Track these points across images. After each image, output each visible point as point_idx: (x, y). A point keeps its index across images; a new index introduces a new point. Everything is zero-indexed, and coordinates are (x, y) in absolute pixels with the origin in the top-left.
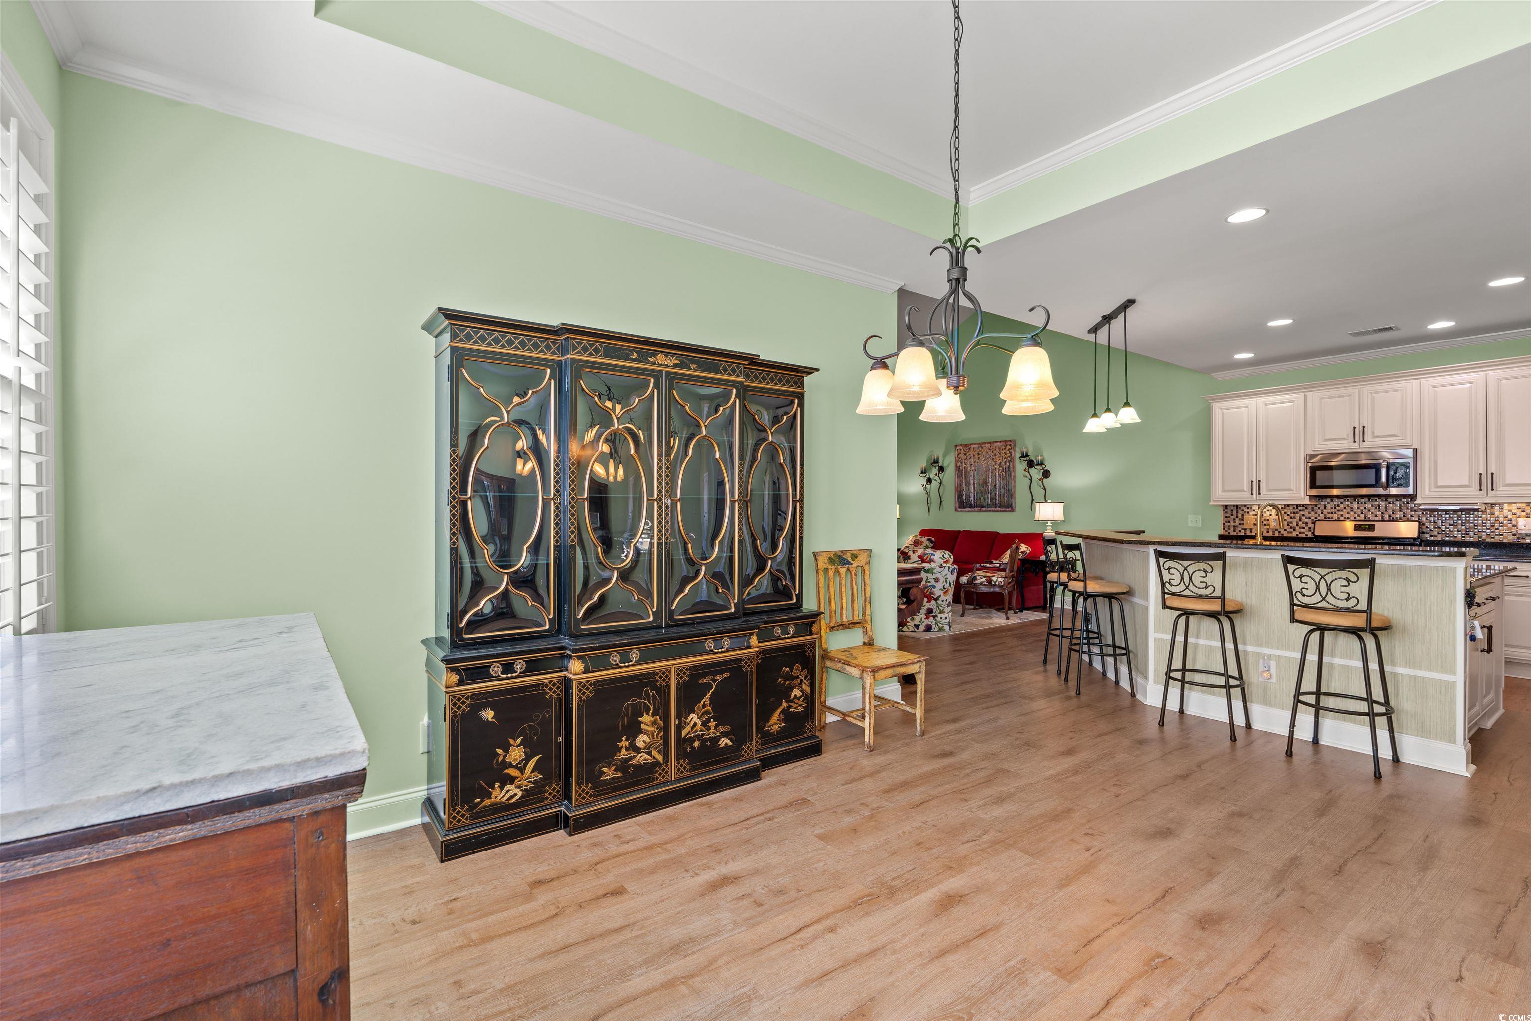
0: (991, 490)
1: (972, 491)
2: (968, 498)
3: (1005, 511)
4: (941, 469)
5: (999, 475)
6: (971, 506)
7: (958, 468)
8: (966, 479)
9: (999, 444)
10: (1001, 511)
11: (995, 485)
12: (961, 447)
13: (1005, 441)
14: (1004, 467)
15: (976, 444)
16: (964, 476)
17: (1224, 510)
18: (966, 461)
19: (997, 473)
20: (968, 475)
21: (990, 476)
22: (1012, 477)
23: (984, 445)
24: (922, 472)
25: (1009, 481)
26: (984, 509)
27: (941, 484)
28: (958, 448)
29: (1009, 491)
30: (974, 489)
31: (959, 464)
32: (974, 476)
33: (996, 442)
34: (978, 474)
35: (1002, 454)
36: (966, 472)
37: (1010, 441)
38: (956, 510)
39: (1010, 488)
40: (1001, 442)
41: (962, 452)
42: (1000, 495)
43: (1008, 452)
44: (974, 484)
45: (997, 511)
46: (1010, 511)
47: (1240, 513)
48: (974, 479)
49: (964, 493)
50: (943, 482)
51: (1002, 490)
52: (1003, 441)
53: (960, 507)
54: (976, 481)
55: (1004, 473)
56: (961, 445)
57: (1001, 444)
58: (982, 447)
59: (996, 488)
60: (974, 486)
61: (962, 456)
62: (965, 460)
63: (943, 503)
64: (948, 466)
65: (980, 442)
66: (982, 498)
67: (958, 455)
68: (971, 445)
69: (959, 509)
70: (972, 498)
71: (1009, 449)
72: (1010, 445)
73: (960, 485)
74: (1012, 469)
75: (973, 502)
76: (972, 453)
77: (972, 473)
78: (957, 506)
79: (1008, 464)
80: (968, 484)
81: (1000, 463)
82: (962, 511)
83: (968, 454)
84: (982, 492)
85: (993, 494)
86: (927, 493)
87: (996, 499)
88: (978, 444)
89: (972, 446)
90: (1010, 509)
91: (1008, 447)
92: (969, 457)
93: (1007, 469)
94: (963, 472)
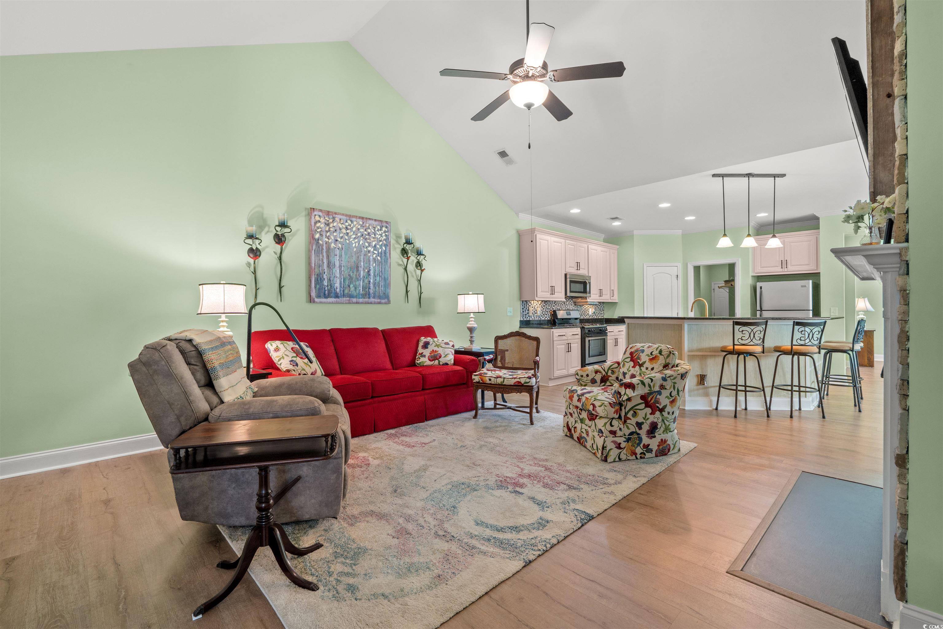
0: (364, 277)
1: (338, 276)
2: (331, 285)
3: (380, 303)
4: (280, 239)
5: (374, 259)
6: (337, 296)
7: (315, 240)
8: (328, 257)
9: (373, 222)
10: (375, 303)
11: (369, 272)
12: (320, 214)
13: (381, 221)
14: (380, 251)
15: (343, 215)
16: (325, 254)
18: (328, 234)
19: (371, 258)
20: (332, 254)
21: (362, 260)
22: (389, 264)
23: (354, 219)
25: (385, 269)
26: (354, 300)
28: (317, 213)
29: (385, 280)
30: (341, 273)
32: (341, 256)
33: (370, 219)
34: (346, 254)
35: (377, 236)
36: (328, 249)
37: (387, 222)
38: (311, 300)
39: (386, 277)
40: (375, 220)
42: (374, 284)
43: (384, 234)
44: (340, 266)
45: (371, 303)
46: (385, 303)
47: (528, 306)
48: (340, 260)
49: (325, 276)
51: (378, 278)
52: (378, 221)
53: (319, 296)
54: (343, 263)
55: (379, 258)
56: (321, 211)
57: (377, 223)
58: (352, 222)
59: (369, 275)
60: (340, 269)
62: (327, 232)
66: (351, 286)
68: (336, 214)
69: (316, 300)
70: (337, 285)
71: (385, 232)
72: (387, 227)
74: (388, 255)
75: (338, 290)
76: (337, 225)
77: (338, 252)
78: (313, 294)
79: (384, 248)
80: (331, 265)
81: (375, 246)
82: (321, 303)
83: (332, 225)
84: (351, 278)
85: (366, 281)
87: (369, 288)
88: (346, 215)
89: (338, 217)
90: (386, 300)
91: (383, 229)
93: (383, 254)
94: (324, 248)
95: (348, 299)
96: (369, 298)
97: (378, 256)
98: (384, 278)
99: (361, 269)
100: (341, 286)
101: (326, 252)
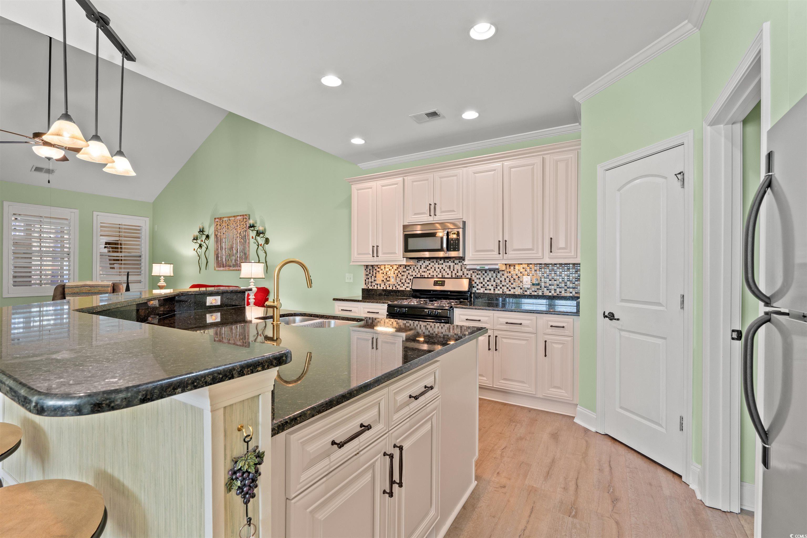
0: (235, 254)
1: (224, 254)
2: (222, 260)
4: (208, 237)
5: (240, 241)
6: (223, 266)
7: (216, 236)
8: (220, 245)
9: (239, 217)
11: (237, 250)
13: (243, 215)
16: (219, 243)
17: (365, 270)
18: (221, 231)
19: (238, 241)
20: (222, 242)
21: (234, 243)
22: (247, 243)
23: (231, 219)
24: (194, 239)
25: (245, 247)
26: (231, 268)
27: (207, 248)
28: (216, 220)
29: (245, 254)
30: (225, 253)
31: (216, 234)
32: (225, 242)
33: (238, 216)
34: (227, 241)
35: (241, 226)
36: (221, 239)
37: (246, 215)
38: (215, 269)
41: (219, 224)
42: (240, 258)
47: (375, 271)
48: (225, 245)
49: (219, 255)
50: (209, 247)
51: (241, 254)
52: (242, 215)
54: (226, 247)
55: (242, 240)
56: (218, 218)
57: (241, 217)
59: (238, 252)
60: (225, 250)
61: (219, 228)
62: (220, 229)
63: (209, 263)
64: (211, 235)
65: (228, 216)
66: (230, 260)
67: (216, 226)
69: (217, 269)
70: (224, 260)
71: (245, 222)
73: (217, 249)
75: (224, 263)
76: (224, 224)
77: (224, 241)
78: (216, 266)
79: (245, 233)
80: (222, 248)
81: (240, 233)
83: (222, 226)
84: (230, 255)
86: (199, 256)
87: (238, 261)
89: (224, 219)
91: (245, 220)
92: (222, 228)
93: (244, 237)
94: (219, 239)
95: (228, 268)
96: (238, 267)
97: (242, 239)
98: (245, 253)
99: (234, 249)
100: (225, 261)
101: (220, 241)
